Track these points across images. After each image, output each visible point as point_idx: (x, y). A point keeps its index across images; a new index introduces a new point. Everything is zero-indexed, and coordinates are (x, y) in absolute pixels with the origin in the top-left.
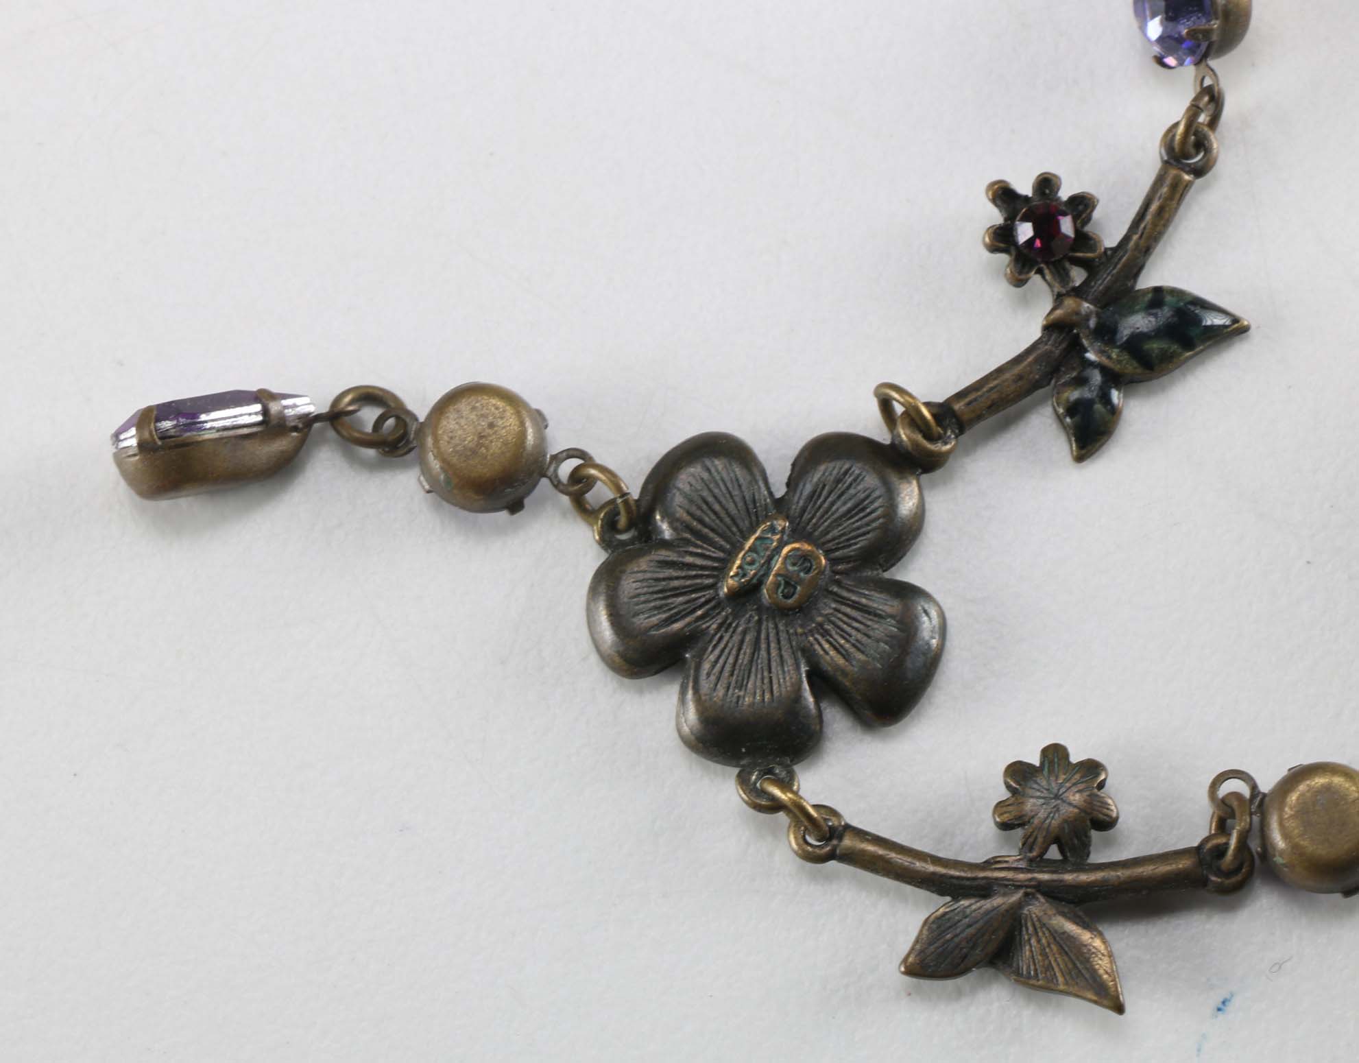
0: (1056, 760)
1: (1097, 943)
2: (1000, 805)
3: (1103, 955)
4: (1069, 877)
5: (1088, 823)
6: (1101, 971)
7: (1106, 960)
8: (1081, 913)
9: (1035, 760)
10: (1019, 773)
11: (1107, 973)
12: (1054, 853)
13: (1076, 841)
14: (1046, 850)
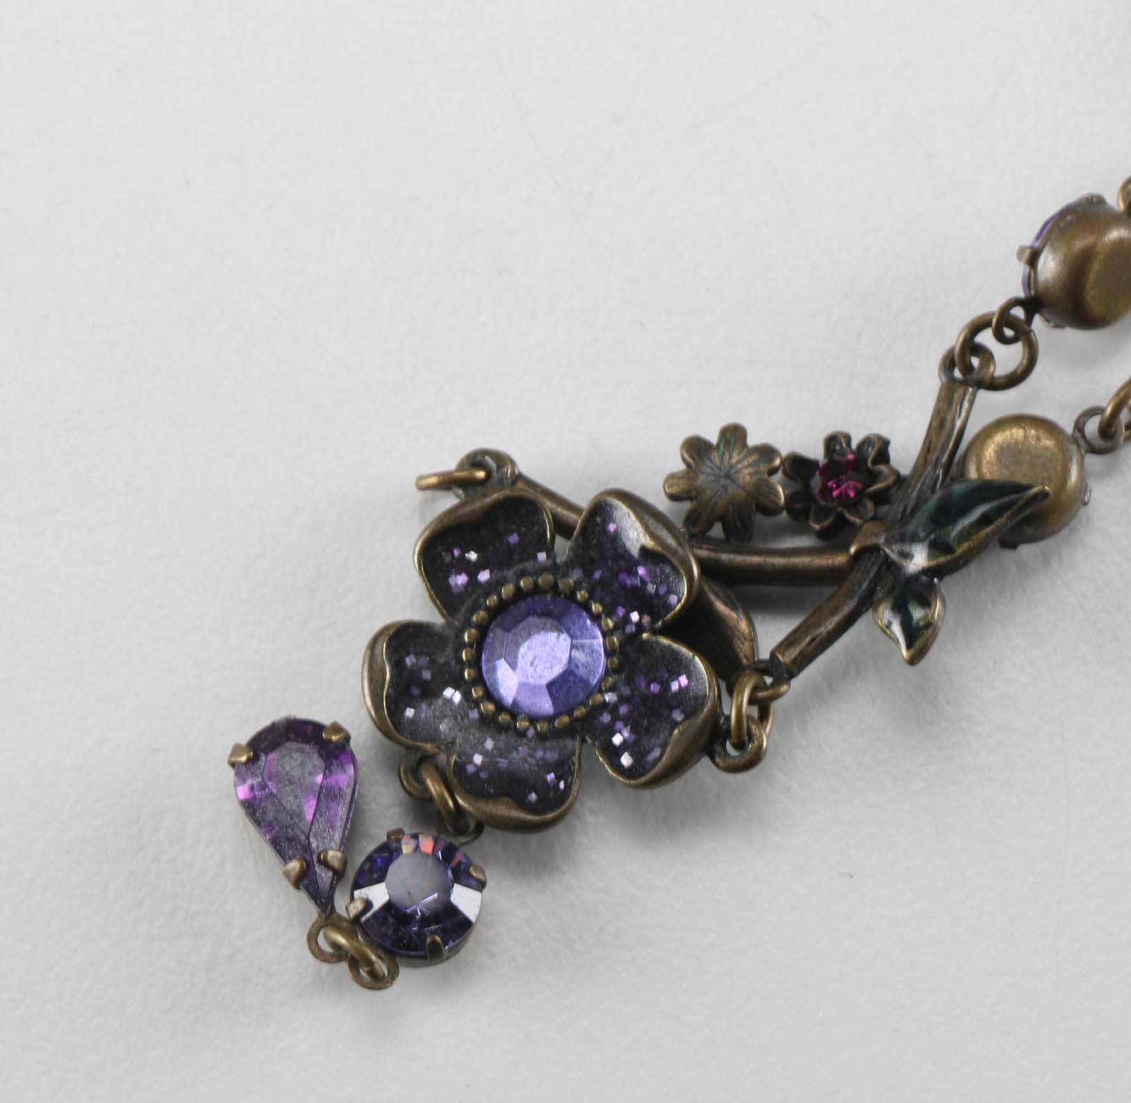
0: (733, 440)
1: (743, 625)
2: (672, 477)
3: (745, 639)
4: (725, 557)
5: (754, 507)
6: (742, 655)
7: (747, 644)
8: (732, 596)
9: (713, 438)
10: (696, 448)
11: (746, 657)
12: (717, 531)
13: (739, 524)
14: (710, 527)
